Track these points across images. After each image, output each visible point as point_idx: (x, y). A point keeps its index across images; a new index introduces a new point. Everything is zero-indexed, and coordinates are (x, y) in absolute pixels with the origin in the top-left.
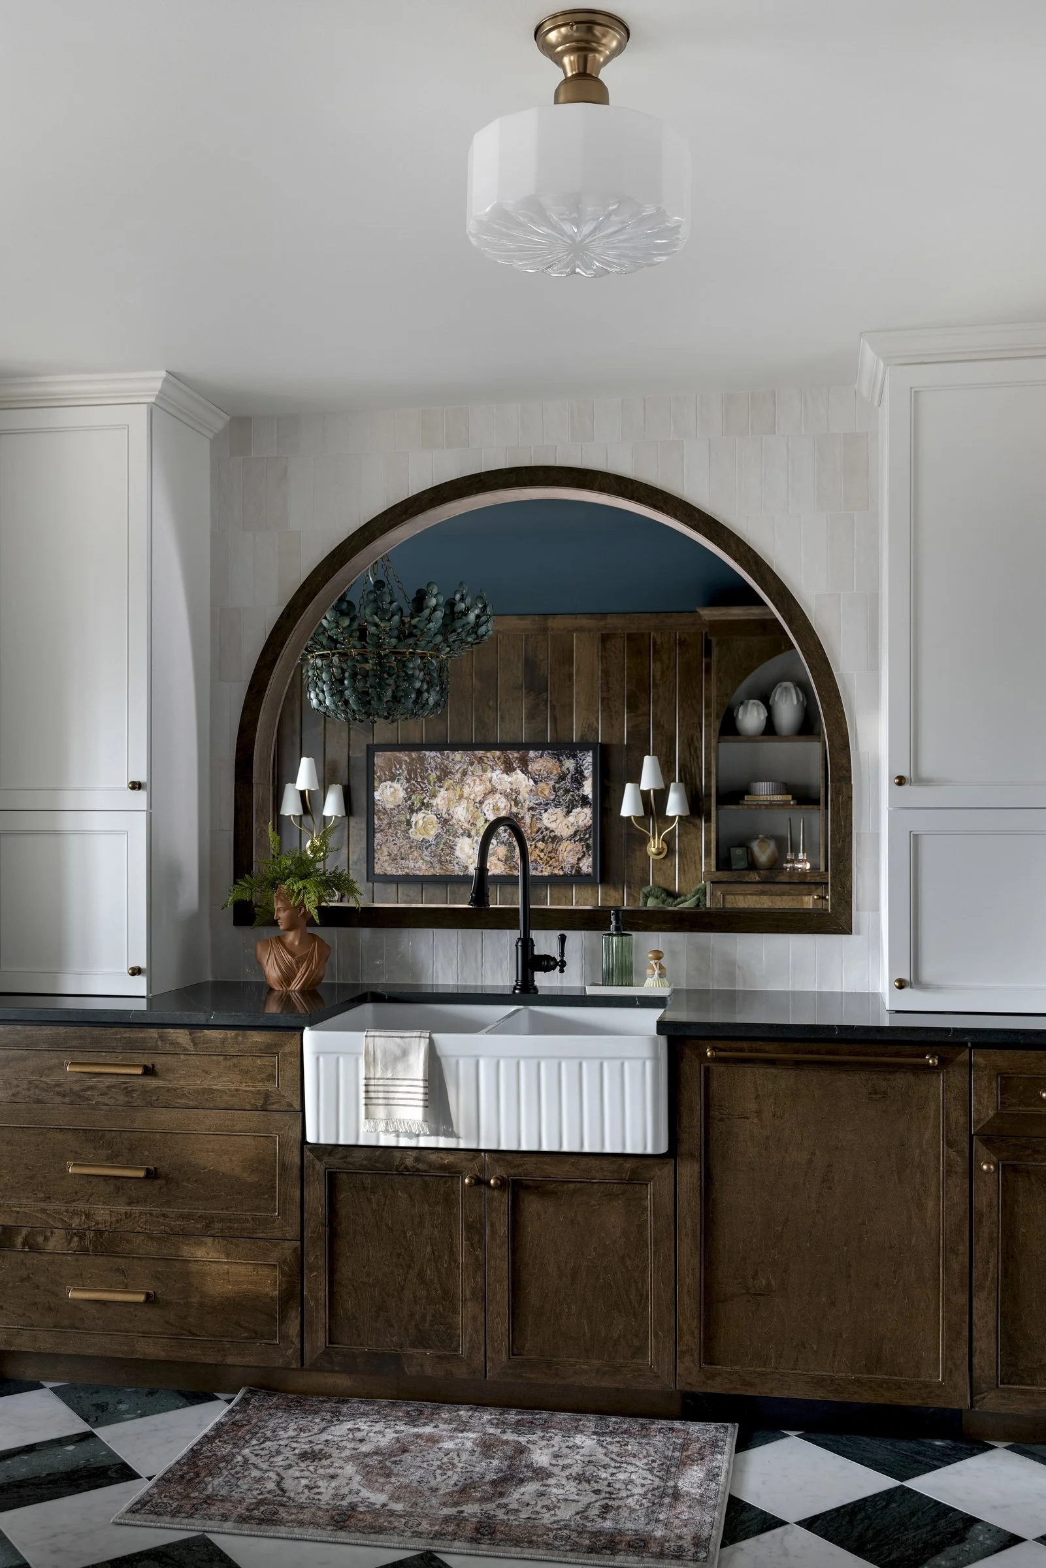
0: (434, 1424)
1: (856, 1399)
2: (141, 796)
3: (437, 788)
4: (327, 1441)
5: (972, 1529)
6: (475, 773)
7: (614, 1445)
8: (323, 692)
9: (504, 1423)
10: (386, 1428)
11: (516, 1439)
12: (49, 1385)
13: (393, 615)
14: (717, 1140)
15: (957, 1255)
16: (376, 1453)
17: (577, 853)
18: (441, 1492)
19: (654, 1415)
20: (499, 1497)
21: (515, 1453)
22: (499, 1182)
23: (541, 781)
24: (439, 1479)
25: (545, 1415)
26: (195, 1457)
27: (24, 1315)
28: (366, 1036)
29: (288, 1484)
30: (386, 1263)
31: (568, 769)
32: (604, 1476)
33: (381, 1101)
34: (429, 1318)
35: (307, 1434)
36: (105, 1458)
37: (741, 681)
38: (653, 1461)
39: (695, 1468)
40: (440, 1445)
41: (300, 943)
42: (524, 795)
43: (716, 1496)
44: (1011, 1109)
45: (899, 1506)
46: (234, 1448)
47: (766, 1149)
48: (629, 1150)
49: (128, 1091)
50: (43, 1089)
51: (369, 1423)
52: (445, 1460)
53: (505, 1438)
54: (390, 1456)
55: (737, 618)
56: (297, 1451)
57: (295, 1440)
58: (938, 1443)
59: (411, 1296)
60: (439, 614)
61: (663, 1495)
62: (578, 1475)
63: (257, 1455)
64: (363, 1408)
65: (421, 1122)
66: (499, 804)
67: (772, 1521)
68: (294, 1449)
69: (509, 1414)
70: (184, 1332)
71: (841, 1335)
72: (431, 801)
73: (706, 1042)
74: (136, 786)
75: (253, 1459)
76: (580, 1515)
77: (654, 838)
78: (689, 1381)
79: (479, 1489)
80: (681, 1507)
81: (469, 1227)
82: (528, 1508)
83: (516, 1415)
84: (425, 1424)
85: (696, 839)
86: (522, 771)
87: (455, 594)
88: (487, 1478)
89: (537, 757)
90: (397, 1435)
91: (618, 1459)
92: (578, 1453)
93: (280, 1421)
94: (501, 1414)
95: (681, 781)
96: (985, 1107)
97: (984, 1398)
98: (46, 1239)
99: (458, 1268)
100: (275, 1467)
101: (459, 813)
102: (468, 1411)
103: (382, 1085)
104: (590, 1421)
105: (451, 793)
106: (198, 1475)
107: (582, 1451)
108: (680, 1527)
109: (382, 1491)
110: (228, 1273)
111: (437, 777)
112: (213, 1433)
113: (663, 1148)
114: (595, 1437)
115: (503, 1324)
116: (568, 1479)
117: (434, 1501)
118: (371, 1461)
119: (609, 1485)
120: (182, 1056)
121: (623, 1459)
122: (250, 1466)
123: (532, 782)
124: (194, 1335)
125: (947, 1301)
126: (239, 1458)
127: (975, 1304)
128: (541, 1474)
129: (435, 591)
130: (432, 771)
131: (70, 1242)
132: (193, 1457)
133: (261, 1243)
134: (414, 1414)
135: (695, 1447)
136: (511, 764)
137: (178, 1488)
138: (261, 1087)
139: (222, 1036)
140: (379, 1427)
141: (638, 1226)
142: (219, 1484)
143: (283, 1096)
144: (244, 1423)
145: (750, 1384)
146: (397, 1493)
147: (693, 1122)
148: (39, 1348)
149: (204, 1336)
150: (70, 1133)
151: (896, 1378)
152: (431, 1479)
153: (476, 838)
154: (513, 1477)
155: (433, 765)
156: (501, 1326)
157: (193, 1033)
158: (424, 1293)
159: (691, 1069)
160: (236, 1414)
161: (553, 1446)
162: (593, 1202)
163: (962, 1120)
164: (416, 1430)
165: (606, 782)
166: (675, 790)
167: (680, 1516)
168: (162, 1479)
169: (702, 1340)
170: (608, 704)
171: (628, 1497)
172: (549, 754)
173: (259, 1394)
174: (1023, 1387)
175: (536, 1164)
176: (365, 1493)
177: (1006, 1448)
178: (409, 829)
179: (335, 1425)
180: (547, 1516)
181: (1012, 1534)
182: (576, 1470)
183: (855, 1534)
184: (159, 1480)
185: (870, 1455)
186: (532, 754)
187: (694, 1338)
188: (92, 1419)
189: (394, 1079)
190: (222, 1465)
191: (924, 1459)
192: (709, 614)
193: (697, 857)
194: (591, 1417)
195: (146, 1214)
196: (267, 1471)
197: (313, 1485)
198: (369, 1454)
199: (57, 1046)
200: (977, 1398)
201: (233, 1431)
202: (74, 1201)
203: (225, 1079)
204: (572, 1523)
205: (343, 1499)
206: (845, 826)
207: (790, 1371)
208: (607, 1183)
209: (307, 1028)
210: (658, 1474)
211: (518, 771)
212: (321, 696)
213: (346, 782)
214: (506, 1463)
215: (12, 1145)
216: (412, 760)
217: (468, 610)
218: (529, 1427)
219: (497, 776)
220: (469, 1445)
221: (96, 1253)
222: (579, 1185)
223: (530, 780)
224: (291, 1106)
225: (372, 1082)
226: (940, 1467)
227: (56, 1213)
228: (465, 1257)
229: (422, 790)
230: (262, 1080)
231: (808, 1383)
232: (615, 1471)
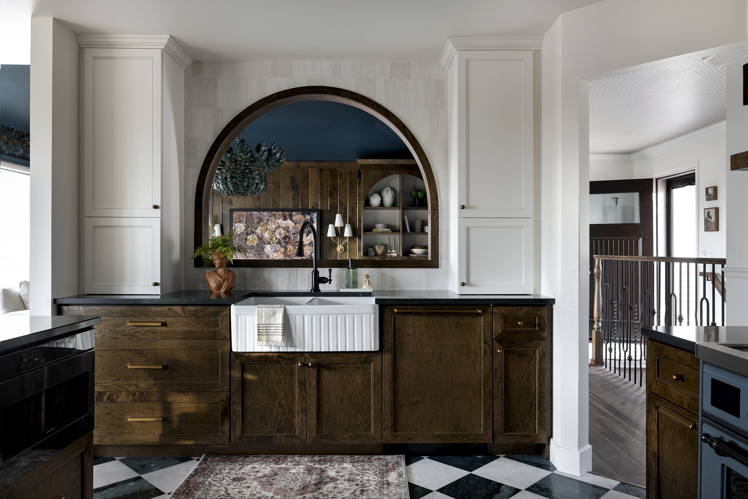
0: (286, 463)
1: (451, 442)
2: (158, 212)
3: (257, 226)
4: (243, 473)
5: (501, 487)
6: (272, 220)
7: (359, 466)
8: (219, 183)
9: (314, 461)
10: (266, 466)
11: (320, 466)
12: (118, 458)
13: (248, 153)
14: (398, 344)
15: (488, 385)
16: (264, 476)
17: (311, 250)
18: (295, 490)
19: (372, 454)
20: (319, 490)
21: (321, 472)
22: (312, 365)
23: (297, 223)
24: (293, 484)
25: (329, 457)
26: (188, 483)
27: (107, 429)
28: (258, 307)
29: (230, 491)
30: (265, 399)
31: (307, 219)
32: (358, 478)
33: (264, 334)
34: (283, 421)
35: (234, 471)
36: (148, 487)
37: (372, 187)
38: (376, 471)
39: (393, 473)
40: (290, 471)
41: (224, 273)
42: (291, 228)
43: (404, 483)
44: (508, 329)
45: (472, 481)
46: (204, 478)
47: (417, 348)
48: (365, 350)
49: (155, 333)
50: (116, 333)
51: (259, 465)
52: (294, 477)
53: (316, 467)
54: (271, 477)
55: (370, 163)
56: (231, 478)
57: (229, 473)
58: (479, 457)
59: (276, 412)
60: (266, 153)
61: (383, 484)
62: (348, 479)
63: (214, 481)
64: (255, 459)
65: (281, 341)
66: (281, 232)
67: (427, 491)
68: (230, 477)
69: (315, 457)
70: (179, 432)
71: (445, 418)
72: (255, 231)
73: (394, 306)
74: (156, 207)
75: (213, 482)
76: (353, 494)
77: (340, 245)
78: (388, 439)
79: (310, 487)
80: (392, 488)
81: (300, 383)
82: (331, 493)
83: (318, 457)
84: (282, 464)
85: (355, 245)
86: (290, 219)
87: (272, 147)
88: (312, 483)
89: (296, 214)
90: (272, 469)
91: (362, 471)
92: (346, 470)
93: (222, 466)
94: (312, 458)
95: (349, 224)
96: (498, 328)
97: (498, 438)
98: (118, 396)
99: (295, 400)
100: (223, 485)
101: (266, 235)
102: (298, 457)
103: (265, 327)
104: (348, 458)
105: (263, 228)
106: (190, 491)
107: (347, 470)
108: (393, 496)
109: (270, 491)
110: (198, 407)
111: (257, 221)
112: (194, 473)
113: (378, 349)
114: (351, 464)
115: (314, 421)
116: (345, 481)
117: (293, 494)
118: (264, 479)
119: (361, 482)
120: (178, 318)
121: (364, 471)
122: (212, 485)
123: (294, 224)
124: (184, 433)
125: (484, 402)
126: (207, 483)
127: (494, 403)
128: (333, 480)
129: (264, 145)
130: (255, 219)
131: (128, 397)
132: (187, 483)
133: (213, 394)
134: (277, 460)
135: (390, 465)
136: (286, 217)
137: (183, 497)
138: (212, 329)
139: (196, 309)
140: (264, 466)
141: (367, 379)
142: (201, 494)
143: (222, 333)
144: (207, 468)
145: (411, 439)
146: (277, 492)
147: (389, 337)
148: (115, 443)
149: (188, 434)
150: (129, 351)
151: (466, 433)
152: (289, 485)
153: (272, 245)
154: (322, 482)
155: (256, 217)
156: (313, 422)
157: (183, 308)
158: (281, 411)
159: (388, 316)
160: (203, 465)
161: (335, 468)
162: (350, 371)
163: (490, 334)
164: (279, 466)
165: (321, 223)
166: (347, 227)
167: (392, 492)
168: (175, 493)
169: (392, 423)
170: (322, 195)
171: (370, 486)
172: (300, 213)
173: (211, 456)
174: (512, 433)
175: (327, 357)
176: (263, 493)
177: (503, 457)
178: (246, 242)
179: (245, 466)
180: (340, 496)
181: (516, 488)
182: (347, 477)
183: (459, 493)
184: (174, 494)
185: (456, 463)
186: (294, 213)
187: (389, 422)
188: (140, 471)
189: (270, 324)
190: (200, 486)
191: (476, 463)
192: (361, 161)
193: (355, 252)
194: (348, 456)
195: (162, 384)
196: (220, 487)
197: (241, 491)
198: (262, 477)
199: (123, 315)
200: (495, 438)
201: (202, 472)
202: (130, 380)
203: (197, 327)
204: (350, 498)
205: (254, 496)
206: (436, 227)
207: (426, 433)
208: (355, 363)
209: (232, 305)
210: (379, 476)
211: (289, 220)
212: (218, 185)
213: (221, 224)
214: (318, 476)
215: (102, 357)
216: (248, 215)
217: (276, 153)
218: (324, 462)
219: (280, 221)
220: (302, 470)
221: (140, 401)
222: (344, 365)
223: (293, 223)
224: (226, 337)
225: (261, 326)
226: (482, 466)
227: (122, 385)
228: (298, 395)
229: (252, 226)
230: (213, 327)
231: (433, 437)
232: (362, 476)
